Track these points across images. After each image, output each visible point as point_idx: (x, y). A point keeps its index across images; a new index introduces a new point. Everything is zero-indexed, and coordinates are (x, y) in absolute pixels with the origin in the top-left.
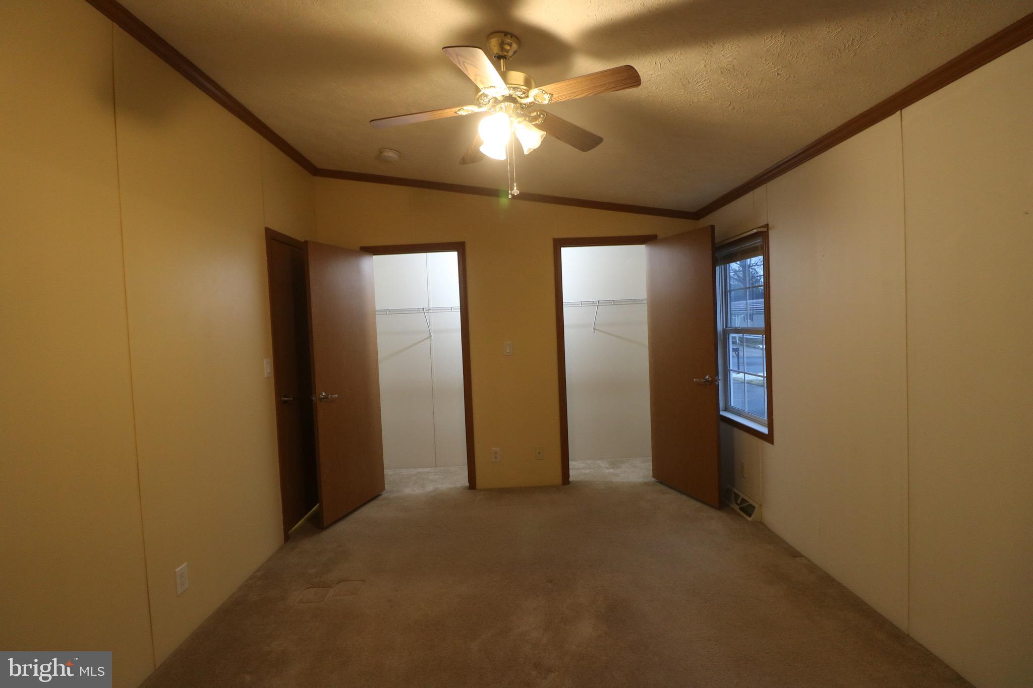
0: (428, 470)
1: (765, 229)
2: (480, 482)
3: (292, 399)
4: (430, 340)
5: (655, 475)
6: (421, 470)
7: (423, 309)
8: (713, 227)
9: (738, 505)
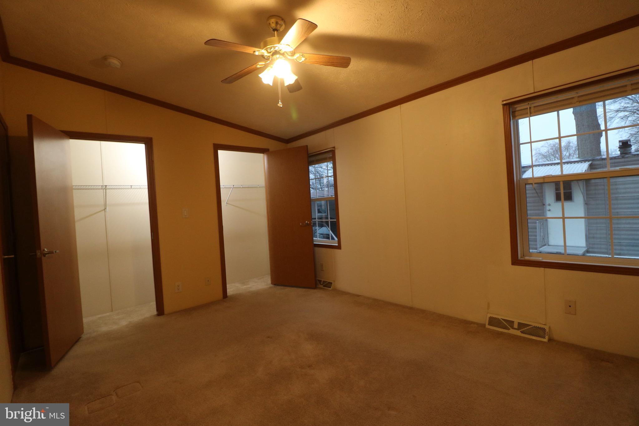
1: (334, 149)
4: (105, 212)
6: (99, 316)
7: (106, 186)
8: (307, 146)
9: (322, 285)
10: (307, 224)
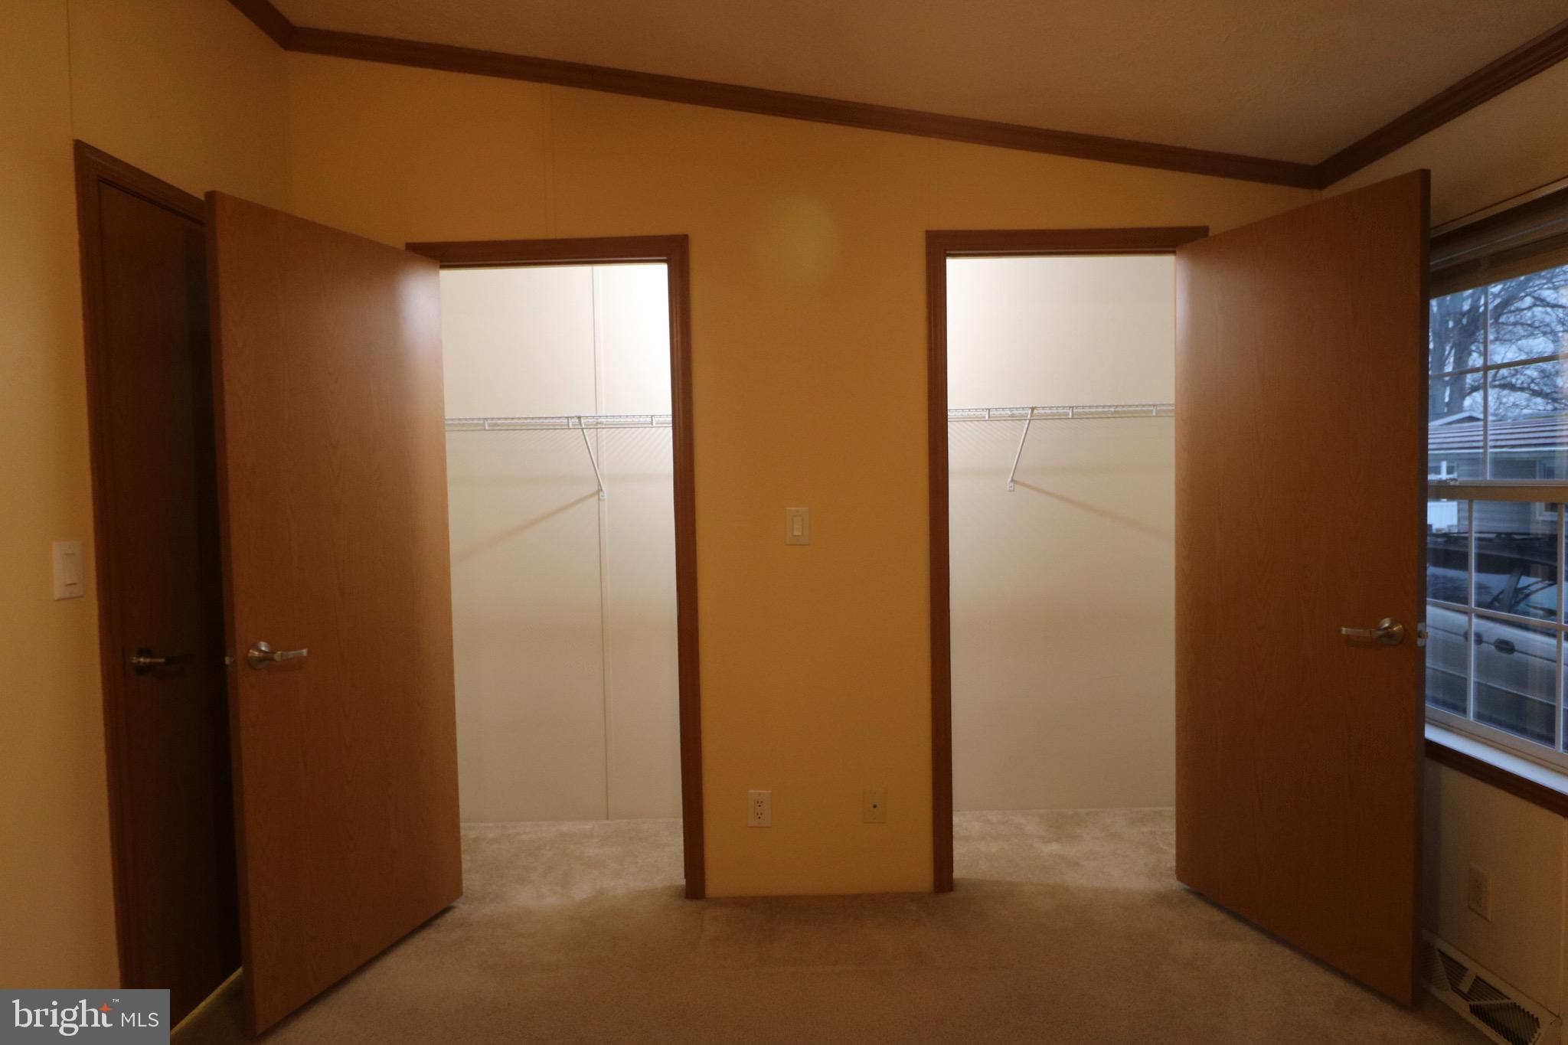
0: (588, 826)
2: (716, 881)
3: (162, 660)
4: (599, 499)
5: (1182, 873)
6: (566, 827)
7: (579, 418)
8: (1425, 175)
9: (1467, 998)
10: (1389, 635)
